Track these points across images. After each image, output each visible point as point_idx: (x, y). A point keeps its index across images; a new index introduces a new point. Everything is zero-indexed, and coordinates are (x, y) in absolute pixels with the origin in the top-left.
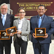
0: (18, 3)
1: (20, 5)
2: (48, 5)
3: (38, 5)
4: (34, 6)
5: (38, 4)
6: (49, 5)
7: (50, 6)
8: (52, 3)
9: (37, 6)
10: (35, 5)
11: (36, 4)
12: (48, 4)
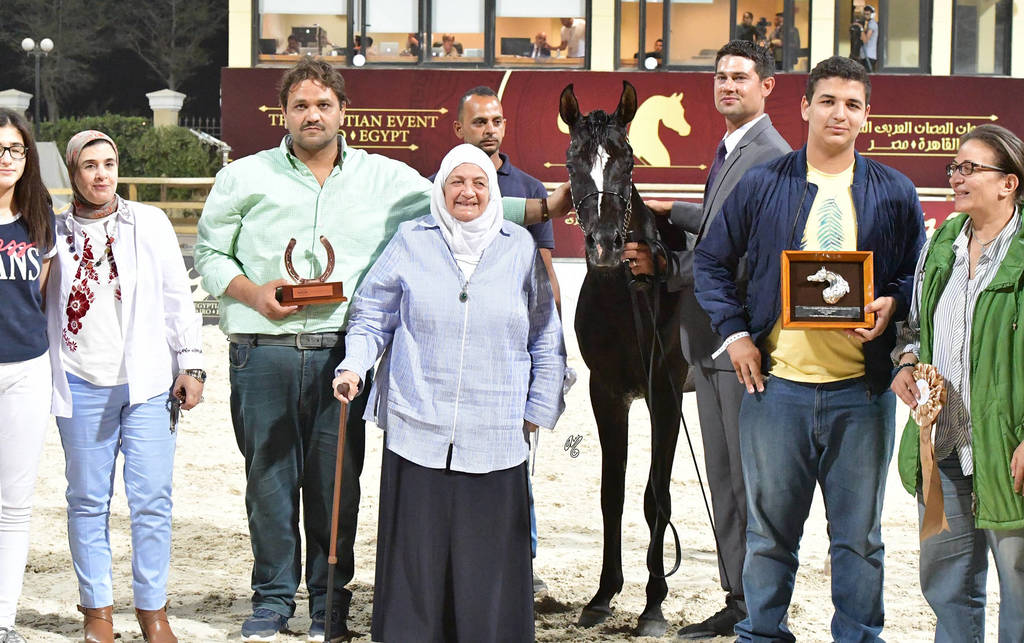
0: (264, 109)
1: (277, 120)
2: (425, 125)
3: (370, 121)
4: (349, 125)
5: (368, 114)
6: (429, 122)
7: (433, 126)
8: (443, 111)
9: (364, 127)
10: (353, 121)
11: (361, 115)
12: (422, 115)
